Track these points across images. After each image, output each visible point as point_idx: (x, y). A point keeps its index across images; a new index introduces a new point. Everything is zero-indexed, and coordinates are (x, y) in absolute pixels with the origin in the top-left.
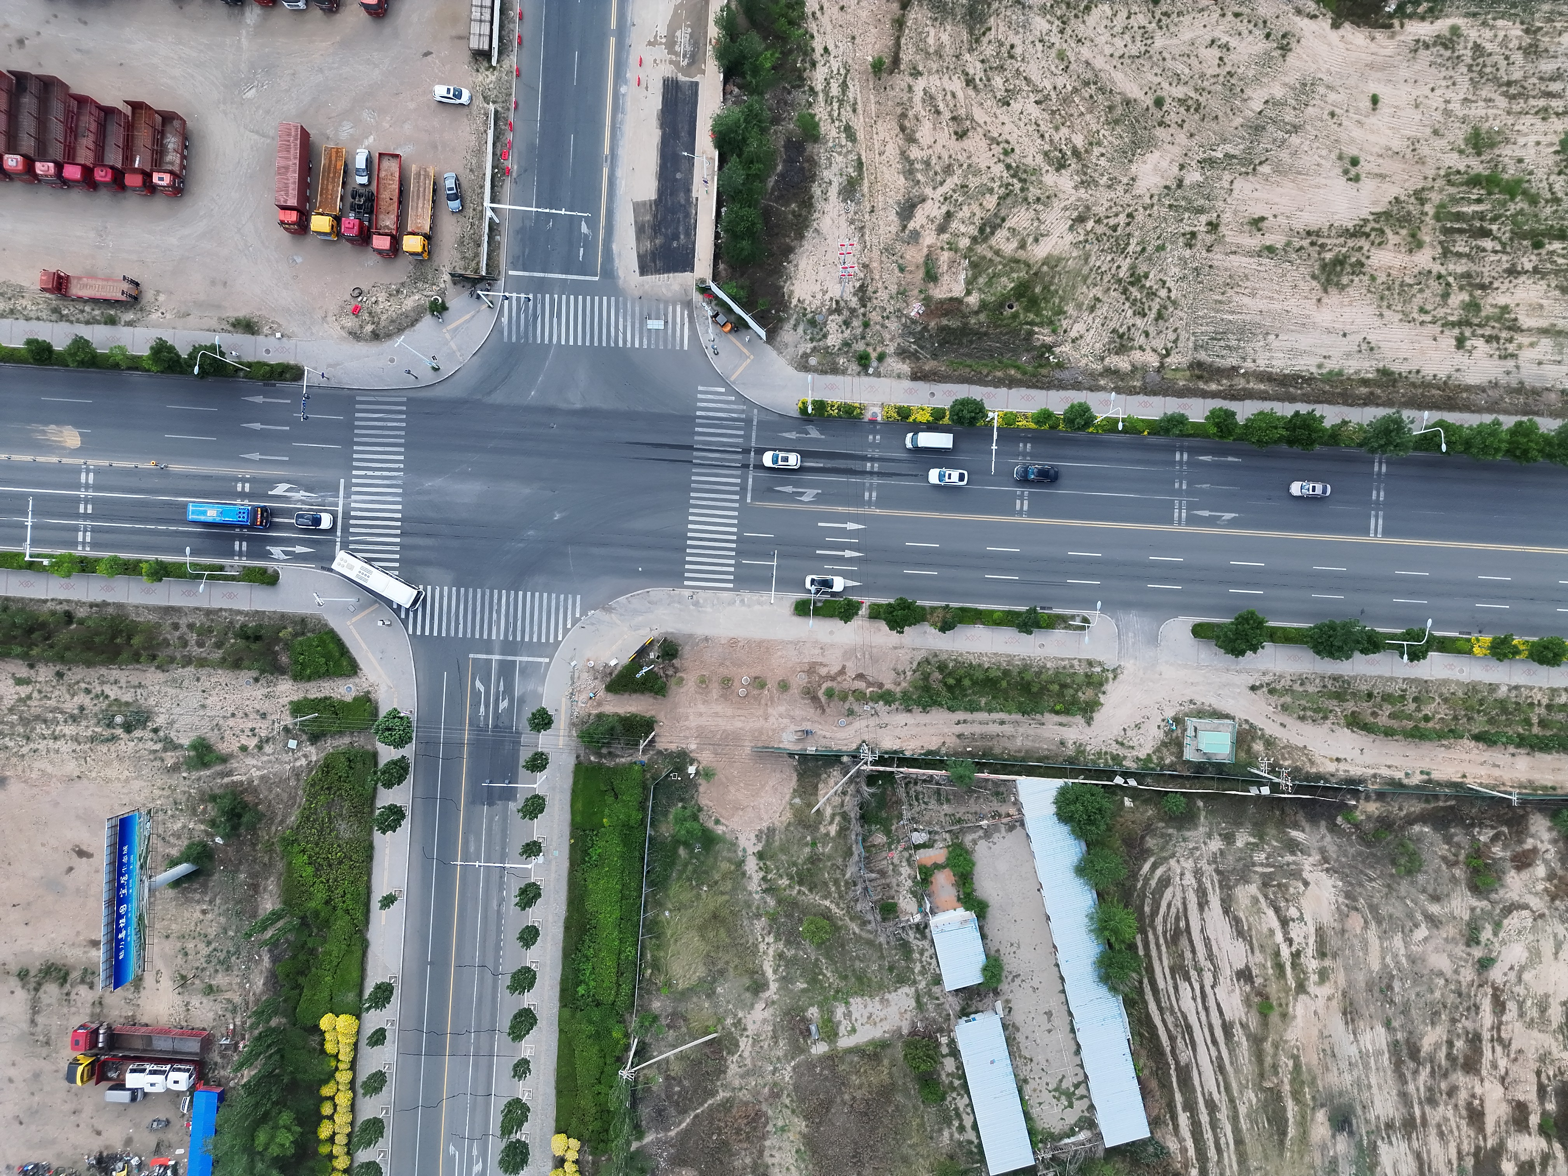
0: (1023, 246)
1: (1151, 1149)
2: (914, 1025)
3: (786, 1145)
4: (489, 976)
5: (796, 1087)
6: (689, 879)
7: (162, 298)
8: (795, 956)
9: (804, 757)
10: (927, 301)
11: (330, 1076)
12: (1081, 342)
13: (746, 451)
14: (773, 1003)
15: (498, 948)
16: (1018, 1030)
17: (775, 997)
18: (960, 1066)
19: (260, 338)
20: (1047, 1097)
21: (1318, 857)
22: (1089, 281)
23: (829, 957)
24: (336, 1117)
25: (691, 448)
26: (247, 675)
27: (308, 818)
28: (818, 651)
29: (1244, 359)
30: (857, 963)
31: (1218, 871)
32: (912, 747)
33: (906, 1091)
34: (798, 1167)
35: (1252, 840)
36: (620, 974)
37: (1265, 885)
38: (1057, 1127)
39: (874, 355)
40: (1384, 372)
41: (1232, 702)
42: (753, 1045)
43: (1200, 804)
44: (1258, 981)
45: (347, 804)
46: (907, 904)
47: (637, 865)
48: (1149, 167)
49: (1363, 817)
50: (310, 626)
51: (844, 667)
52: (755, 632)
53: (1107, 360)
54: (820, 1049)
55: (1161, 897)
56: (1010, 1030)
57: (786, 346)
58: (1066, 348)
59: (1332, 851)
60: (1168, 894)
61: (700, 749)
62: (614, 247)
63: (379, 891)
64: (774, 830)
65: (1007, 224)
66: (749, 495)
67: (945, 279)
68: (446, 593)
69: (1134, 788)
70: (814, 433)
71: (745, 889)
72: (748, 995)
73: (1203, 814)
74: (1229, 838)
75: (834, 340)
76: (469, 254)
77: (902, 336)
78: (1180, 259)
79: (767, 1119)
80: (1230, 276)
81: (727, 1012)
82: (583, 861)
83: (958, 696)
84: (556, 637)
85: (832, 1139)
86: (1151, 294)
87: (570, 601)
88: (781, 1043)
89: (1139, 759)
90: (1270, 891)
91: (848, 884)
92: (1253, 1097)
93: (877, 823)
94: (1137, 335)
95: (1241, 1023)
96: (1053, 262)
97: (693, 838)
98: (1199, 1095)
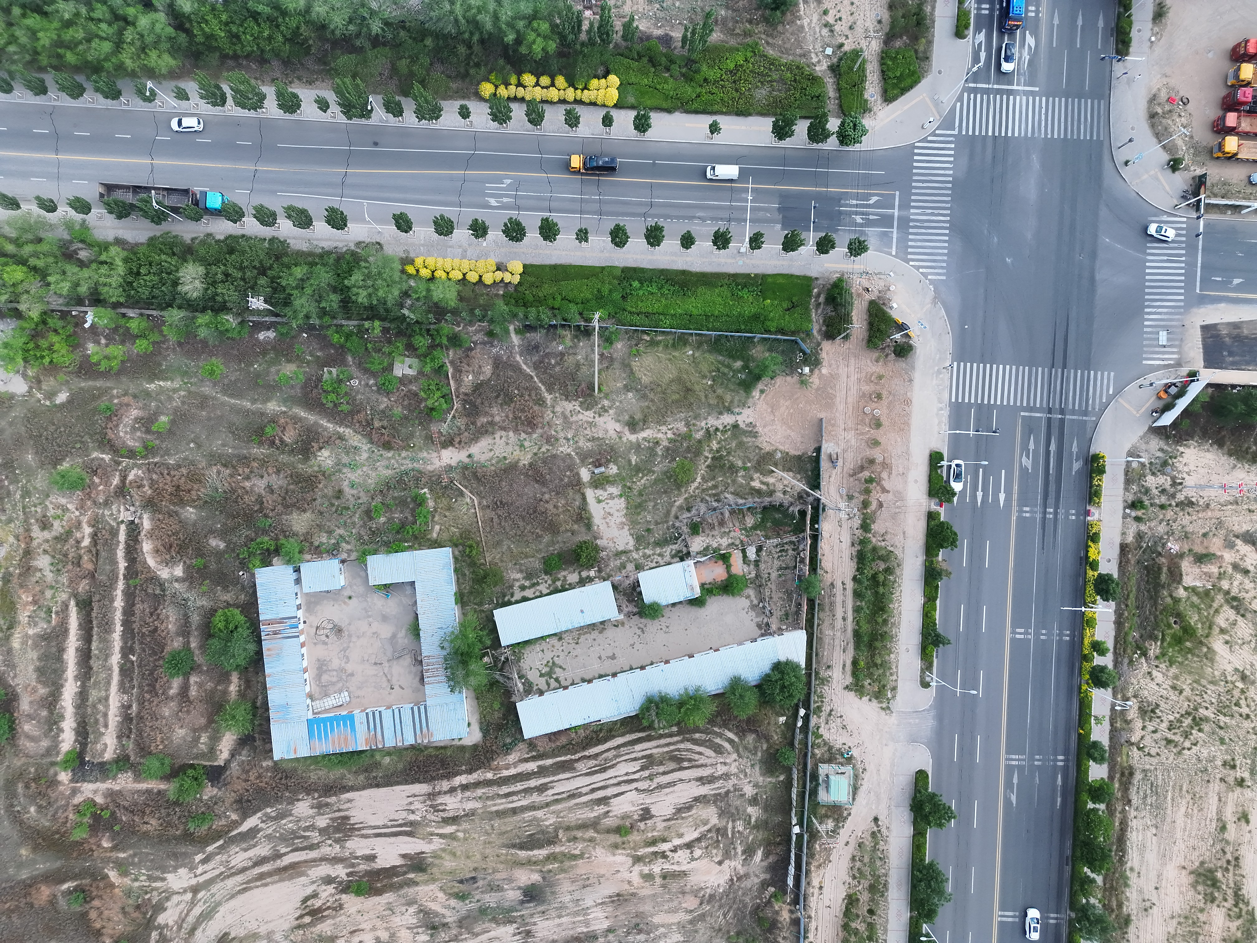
0: (1223, 631)
1: (508, 740)
2: (604, 549)
3: (510, 449)
4: (643, 210)
5: (554, 456)
6: (718, 370)
8: (656, 454)
9: (817, 460)
10: (1181, 556)
11: (572, 84)
12: (1148, 680)
13: (1062, 411)
14: (620, 438)
15: (666, 217)
16: (601, 633)
17: (624, 439)
18: (572, 587)
19: (1150, 25)
20: (548, 656)
21: (742, 873)
22: (1195, 685)
23: (656, 481)
24: (538, 88)
25: (1064, 366)
26: (886, 16)
27: (772, 64)
28: (901, 470)
29: (1137, 809)
30: (652, 504)
31: (728, 792)
32: (824, 546)
33: (553, 543)
34: (492, 458)
35: (753, 820)
36: (647, 315)
37: (718, 830)
38: (525, 664)
39: (1139, 513)
40: (1127, 921)
41: (864, 802)
42: (588, 422)
43: (782, 778)
44: (642, 825)
45: (783, 95)
46: (697, 544)
47: (734, 327)
49: (777, 908)
50: (922, 64)
51: (888, 492)
52: (916, 420)
53: (1135, 700)
54: (585, 474)
55: (707, 747)
56: (601, 626)
57: (1147, 443)
58: (1145, 667)
59: (747, 884)
60: (709, 752)
61: (821, 377)
62: (1223, 305)
63: (724, 121)
64: (756, 437)
65: (1239, 618)
66: (1026, 414)
67: (1196, 570)
68: (947, 172)
69: (795, 725)
70: (1077, 466)
71: (709, 414)
72: (627, 417)
73: (774, 780)
74: (754, 801)
75: (1151, 481)
76: (1216, 190)
77: (1153, 536)
78: (1214, 757)
79: (530, 433)
80: (1201, 797)
81: (613, 401)
82: (737, 285)
83: (866, 583)
84: (913, 260)
85: (515, 485)
86: (1186, 735)
87: (940, 271)
88: (589, 444)
89: (818, 728)
90: (713, 834)
91: (714, 495)
92: (551, 822)
93: (762, 519)
94: (1155, 724)
95: (608, 812)
96: (1210, 656)
97: (750, 372)
98: (551, 779)
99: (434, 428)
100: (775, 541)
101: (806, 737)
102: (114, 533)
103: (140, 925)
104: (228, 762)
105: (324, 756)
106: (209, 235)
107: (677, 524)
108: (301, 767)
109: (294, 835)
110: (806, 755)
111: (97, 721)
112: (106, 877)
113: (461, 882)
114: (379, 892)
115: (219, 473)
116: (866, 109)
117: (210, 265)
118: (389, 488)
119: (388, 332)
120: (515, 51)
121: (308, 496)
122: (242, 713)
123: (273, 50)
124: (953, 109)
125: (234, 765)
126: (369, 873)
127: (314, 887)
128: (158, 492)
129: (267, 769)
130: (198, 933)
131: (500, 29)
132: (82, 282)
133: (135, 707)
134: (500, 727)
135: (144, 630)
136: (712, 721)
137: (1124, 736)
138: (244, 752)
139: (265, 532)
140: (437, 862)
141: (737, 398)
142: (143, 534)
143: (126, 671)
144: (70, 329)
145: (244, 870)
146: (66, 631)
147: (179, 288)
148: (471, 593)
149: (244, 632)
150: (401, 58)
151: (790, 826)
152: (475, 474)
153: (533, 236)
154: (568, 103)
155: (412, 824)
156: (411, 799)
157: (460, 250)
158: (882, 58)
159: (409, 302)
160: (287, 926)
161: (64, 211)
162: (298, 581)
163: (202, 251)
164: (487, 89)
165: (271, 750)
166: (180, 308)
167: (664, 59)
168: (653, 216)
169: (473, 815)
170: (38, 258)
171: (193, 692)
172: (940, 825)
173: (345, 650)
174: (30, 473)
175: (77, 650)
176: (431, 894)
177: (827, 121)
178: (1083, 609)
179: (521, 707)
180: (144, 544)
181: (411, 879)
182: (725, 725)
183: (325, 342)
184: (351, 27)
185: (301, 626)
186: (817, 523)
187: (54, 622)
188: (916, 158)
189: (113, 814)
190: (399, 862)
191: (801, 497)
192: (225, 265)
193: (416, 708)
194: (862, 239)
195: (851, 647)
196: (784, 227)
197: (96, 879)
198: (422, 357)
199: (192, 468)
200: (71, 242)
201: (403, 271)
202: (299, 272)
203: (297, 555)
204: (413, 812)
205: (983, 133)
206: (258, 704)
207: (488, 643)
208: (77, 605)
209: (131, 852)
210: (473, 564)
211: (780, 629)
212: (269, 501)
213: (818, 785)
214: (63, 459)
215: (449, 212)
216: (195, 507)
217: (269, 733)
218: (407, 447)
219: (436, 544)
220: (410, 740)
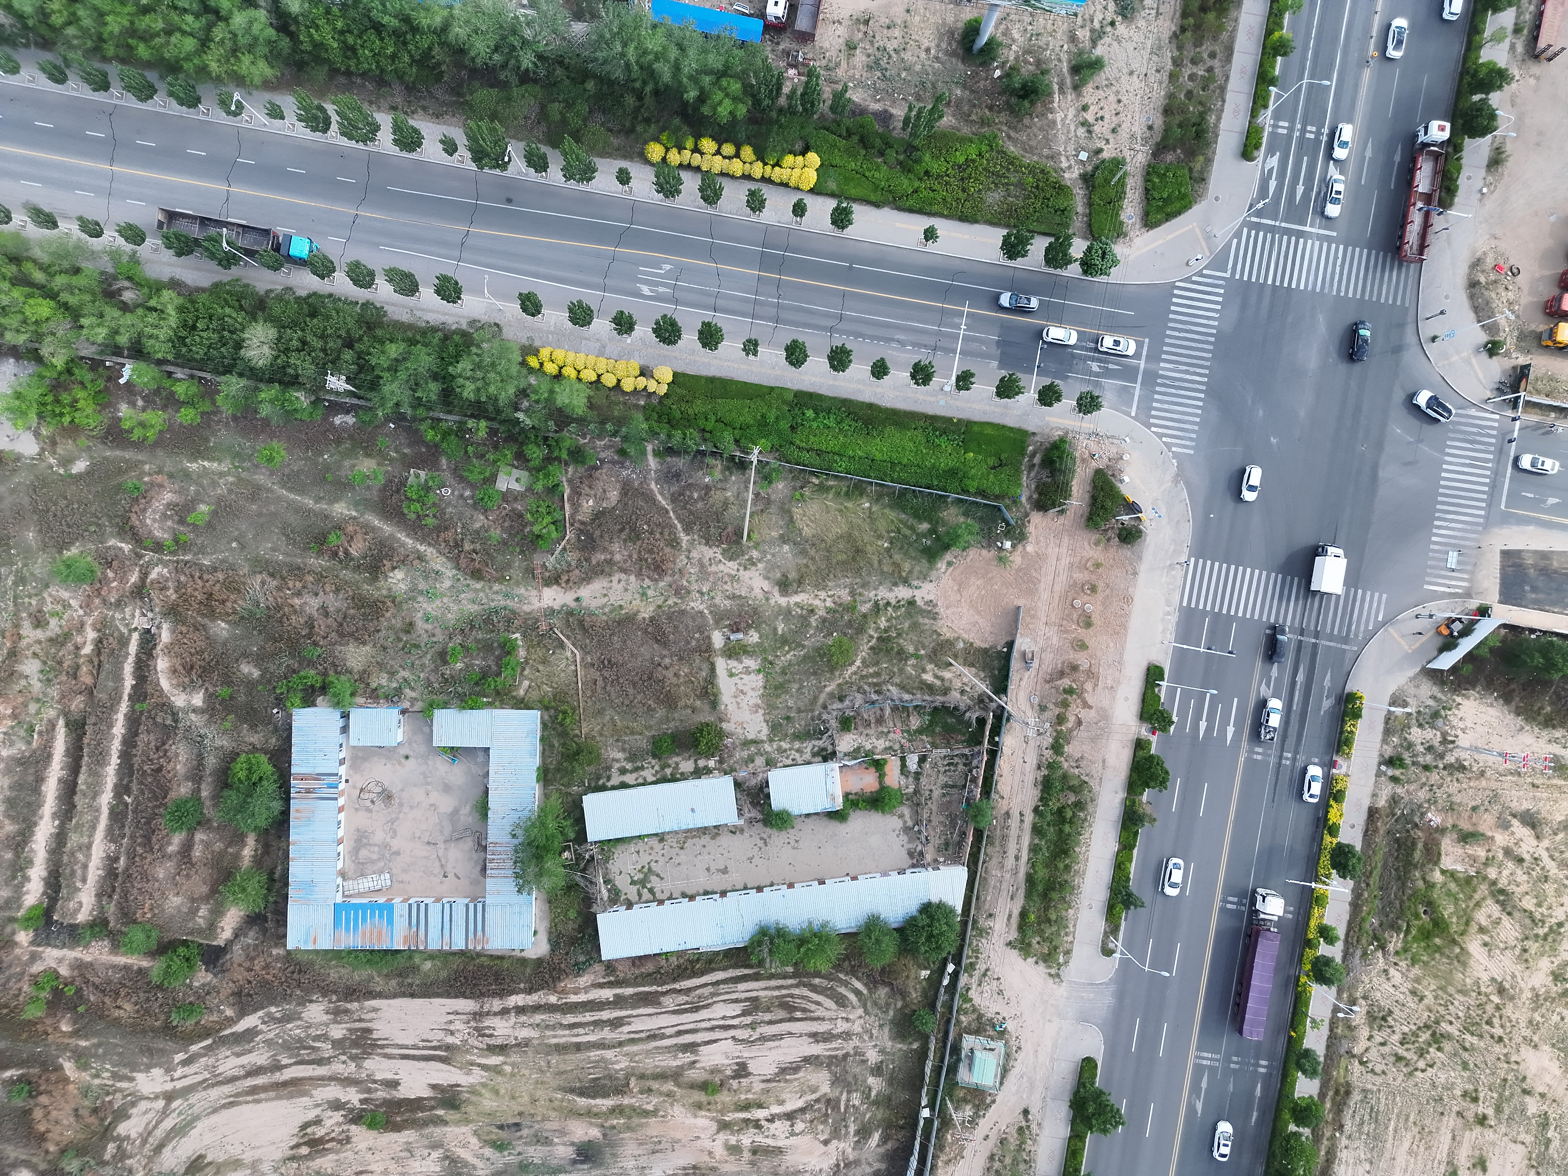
0: (1482, 930)
1: (582, 958)
2: (729, 735)
3: (628, 596)
4: (830, 323)
5: (683, 612)
6: (899, 531)
7: (1532, 81)
8: (809, 625)
9: (1007, 657)
10: (1442, 830)
11: (761, 157)
12: (1383, 978)
13: (1317, 635)
14: (767, 599)
15: (857, 335)
16: (713, 838)
17: (772, 602)
18: (684, 777)
19: (1483, 172)
20: (644, 859)
21: (851, 1158)
22: (1440, 993)
23: (805, 658)
24: (718, 157)
26: (1158, 122)
27: (1012, 163)
28: (1109, 683)
29: (1349, 1137)
30: (796, 686)
31: (846, 1056)
32: (1003, 764)
33: (667, 720)
34: (605, 606)
35: (874, 1093)
36: (819, 453)
37: (828, 1101)
38: (614, 866)
39: (1397, 773)
41: (1014, 1089)
42: (729, 575)
43: (915, 1046)
44: (734, 1083)
45: (1020, 203)
46: (846, 743)
47: (924, 482)
48: (1546, 1063)
50: (1197, 187)
51: (1090, 707)
52: (1135, 623)
53: (1363, 1003)
54: (718, 639)
55: (827, 996)
56: (715, 831)
57: (1417, 687)
58: (1381, 963)
60: (829, 1003)
61: (1025, 554)
62: (1531, 528)
63: (943, 226)
64: (935, 619)
65: (1505, 918)
67: (1459, 850)
68: (1211, 323)
69: (941, 982)
70: (1327, 704)
71: (881, 584)
72: (779, 575)
73: (905, 1048)
74: (877, 1070)
75: (1417, 735)
76: (1539, 385)
77: (1411, 802)
78: (1453, 1084)
79: (656, 580)
80: (1430, 1132)
81: (764, 552)
82: (935, 430)
83: (1049, 817)
84: (1156, 426)
85: (629, 643)
86: (1422, 1052)
87: (1188, 443)
88: (727, 603)
89: (968, 989)
90: (821, 1106)
91: (875, 685)
92: (622, 1065)
93: (931, 721)
94: (1384, 1034)
95: (695, 1062)
96: (1463, 959)
97: (938, 538)
98: (629, 1012)
99: (538, 559)
100: (944, 752)
101: (952, 1000)
102: (124, 642)
103: (94, 1133)
104: (230, 943)
105: (350, 952)
106: (289, 289)
107: (825, 717)
108: (319, 961)
109: (301, 1045)
110: (948, 1021)
111: (73, 873)
112: (61, 1068)
113: (501, 1127)
114: (397, 1128)
115: (263, 583)
116: (1120, 233)
117: (284, 327)
118: (472, 627)
119: (496, 435)
120: (696, 109)
121: (371, 626)
122: (255, 886)
123: (396, 70)
124: (1228, 246)
125: (237, 948)
126: (387, 1103)
127: (317, 1111)
128: (185, 598)
129: (278, 959)
130: (167, 1152)
131: (680, 82)
132: (122, 330)
133: (122, 861)
134: (573, 941)
135: (146, 768)
136: (838, 967)
137: (1345, 1046)
138: (251, 934)
139: (311, 664)
140: (474, 1098)
141: (917, 568)
142: (159, 648)
143: (117, 815)
144: (101, 384)
145: (233, 1079)
146: (49, 756)
147: (242, 352)
148: (558, 770)
149: (270, 786)
150: (554, 101)
151: (918, 1108)
152: (581, 623)
153: (689, 338)
154: (754, 180)
155: (448, 1047)
156: (452, 1017)
157: (598, 345)
158: (1148, 173)
159: (526, 404)
160: (278, 1155)
161: (111, 238)
162: (345, 729)
163: (277, 310)
164: (655, 151)
165: (285, 936)
166: (241, 375)
167: (878, 140)
168: (842, 332)
169: (526, 1045)
170: (72, 294)
171: (197, 852)
172: (1105, 1131)
173: (392, 821)
174: (27, 554)
175: (60, 780)
176: (461, 1137)
177: (1070, 245)
178: (1313, 885)
179: (603, 920)
180: (159, 661)
181: (438, 1117)
182: (853, 972)
183: (416, 438)
184: (496, 57)
185: (342, 786)
186: (998, 735)
187: (35, 745)
188: (1174, 300)
189: (79, 990)
190: (426, 1093)
191: (981, 701)
192: (303, 330)
193: (471, 906)
194: (1096, 393)
195: (1021, 894)
196: (1002, 365)
197: (47, 1070)
198: (534, 471)
199: (231, 573)
200: (115, 278)
201: (524, 363)
202: (393, 350)
203: (348, 697)
204: (452, 1033)
205: (1261, 281)
206: (277, 876)
207: (572, 835)
208: (67, 725)
209: (95, 1041)
210: (564, 734)
211: (936, 861)
212: (321, 625)
213: (959, 1060)
214: (72, 543)
215: (590, 296)
216: (227, 622)
217: (284, 914)
218: (501, 579)
219: (521, 704)
220: (459, 944)
